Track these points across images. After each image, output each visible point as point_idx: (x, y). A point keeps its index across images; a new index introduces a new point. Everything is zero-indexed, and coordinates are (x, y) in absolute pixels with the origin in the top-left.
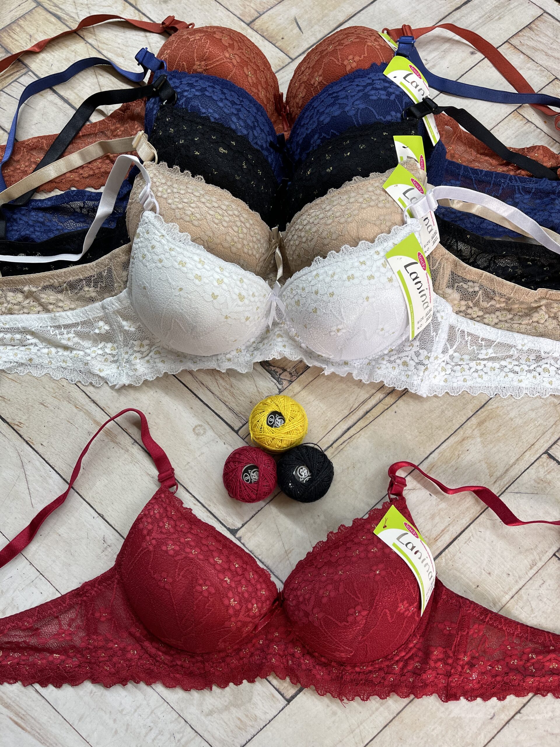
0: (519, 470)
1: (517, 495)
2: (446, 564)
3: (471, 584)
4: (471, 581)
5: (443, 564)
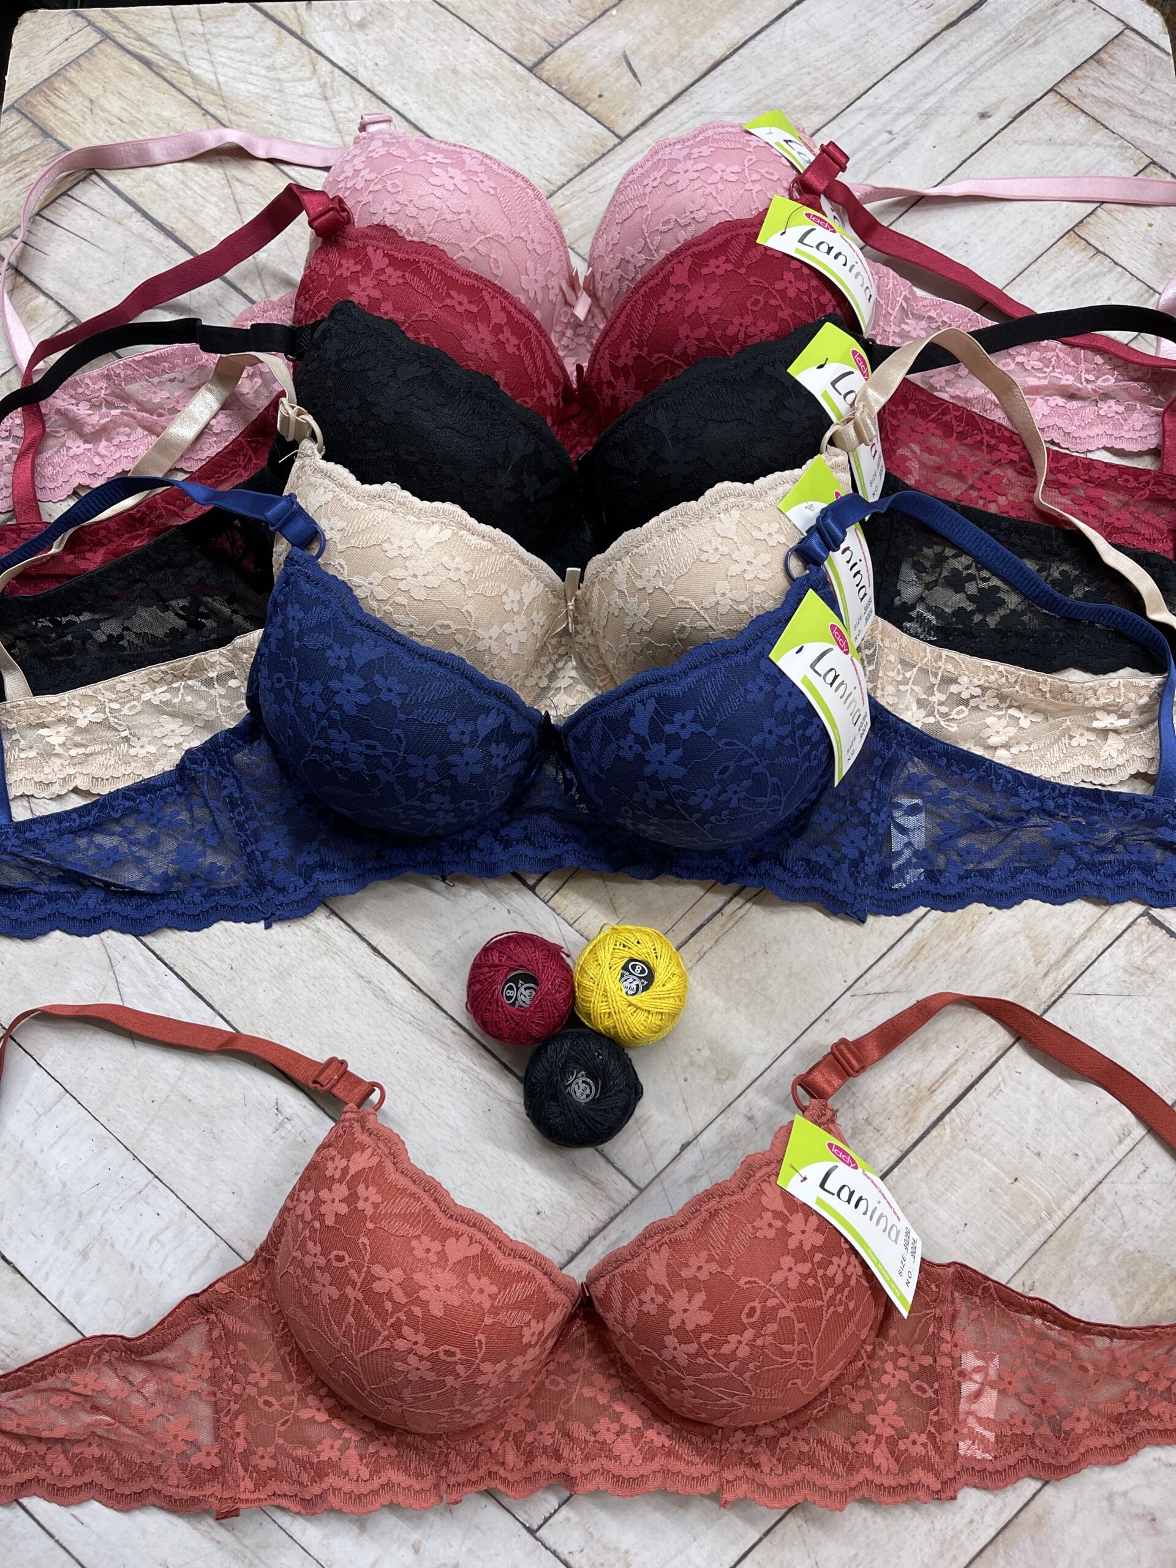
0: (1093, 950)
1: (1089, 1000)
2: (954, 1137)
3: (1003, 1175)
4: (1002, 1169)
5: (947, 1139)
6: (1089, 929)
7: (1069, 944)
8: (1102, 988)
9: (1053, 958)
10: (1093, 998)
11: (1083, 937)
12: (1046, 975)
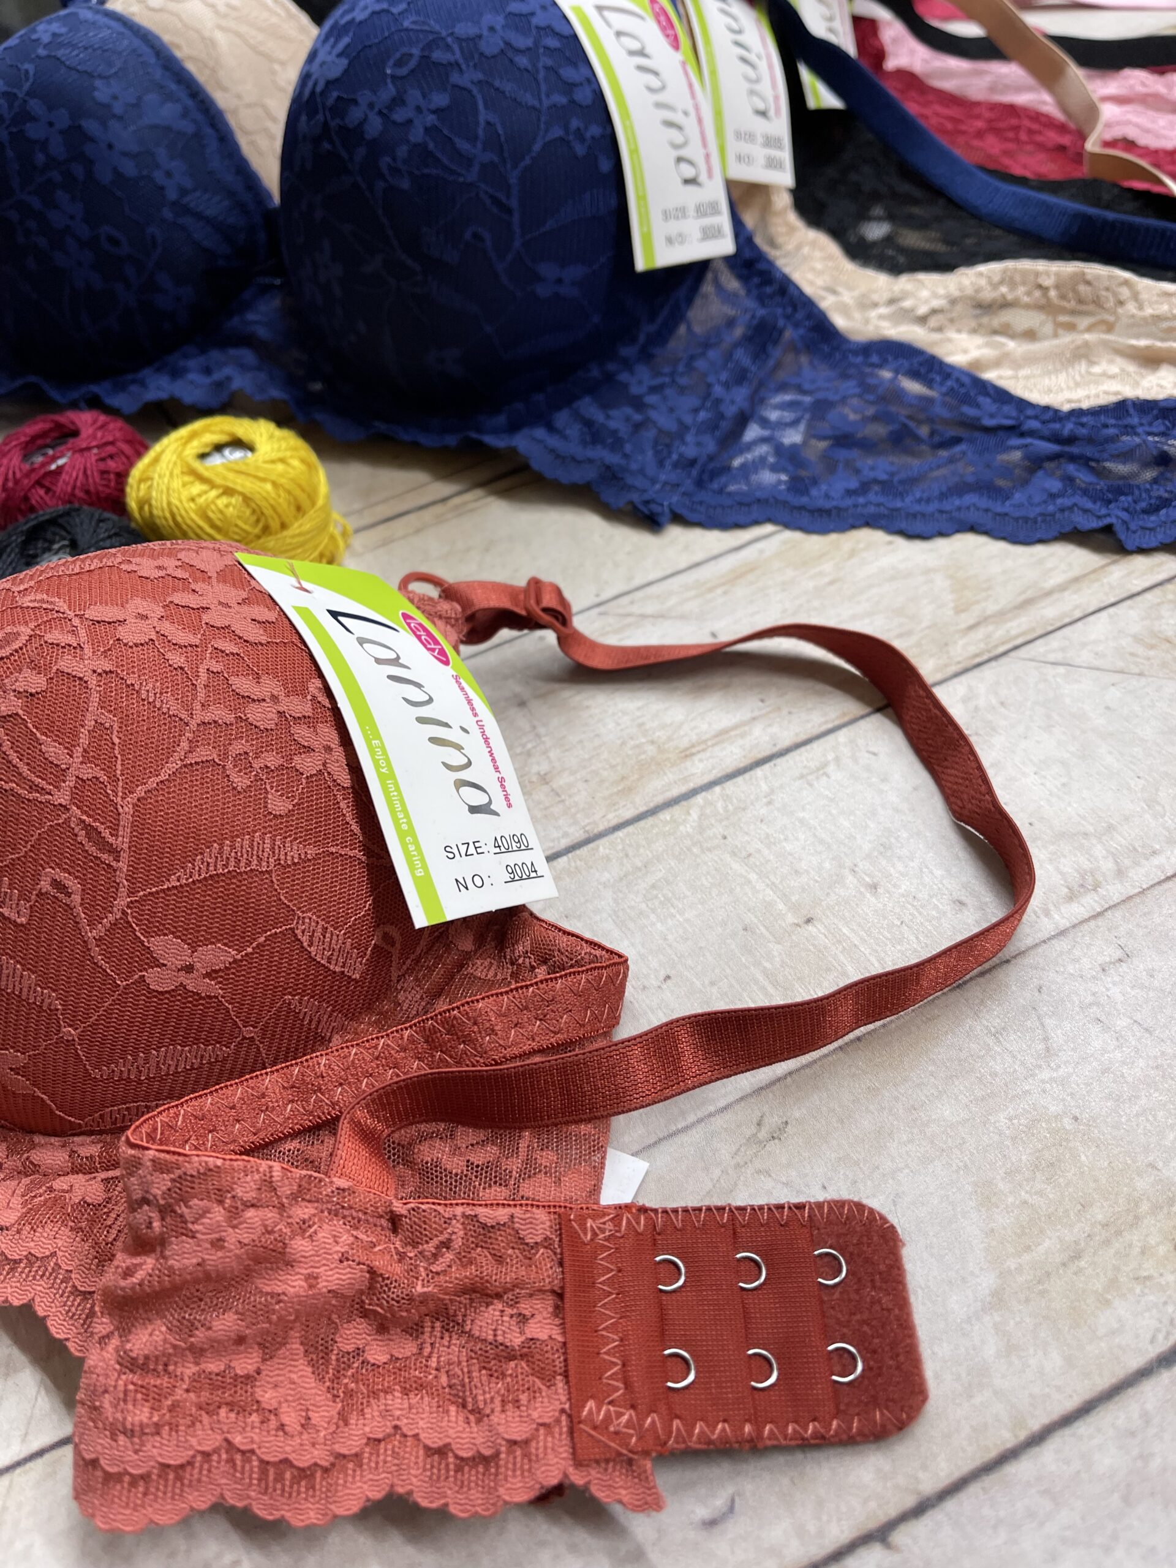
0: (1076, 607)
1: (1050, 671)
2: (701, 829)
3: (781, 906)
4: (785, 897)
5: (686, 829)
6: (1076, 580)
7: (1029, 594)
8: (1085, 657)
9: (991, 608)
10: (1061, 670)
11: (1062, 588)
12: (971, 628)
